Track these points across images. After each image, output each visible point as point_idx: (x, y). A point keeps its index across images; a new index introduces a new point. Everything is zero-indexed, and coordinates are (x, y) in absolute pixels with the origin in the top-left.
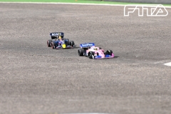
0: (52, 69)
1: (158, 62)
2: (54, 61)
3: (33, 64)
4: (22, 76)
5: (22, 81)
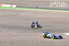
0: (19, 36)
1: (62, 33)
2: (20, 33)
3: (11, 34)
4: (7, 38)
5: (7, 40)
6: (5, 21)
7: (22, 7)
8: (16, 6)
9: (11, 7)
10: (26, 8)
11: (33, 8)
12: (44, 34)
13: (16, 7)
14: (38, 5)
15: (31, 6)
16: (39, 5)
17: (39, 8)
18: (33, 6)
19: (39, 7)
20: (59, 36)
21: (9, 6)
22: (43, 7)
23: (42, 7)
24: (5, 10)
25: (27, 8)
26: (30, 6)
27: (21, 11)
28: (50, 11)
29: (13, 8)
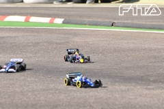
6: (38, 55)
7: (77, 24)
8: (62, 20)
9: (51, 22)
10: (86, 24)
11: (104, 25)
12: (68, 76)
13: (64, 23)
14: (115, 19)
15: (99, 20)
16: (118, 19)
17: (118, 26)
18: (104, 20)
19: (118, 23)
20: (96, 81)
21: (47, 20)
22: (128, 23)
23: (124, 23)
24: (38, 31)
25: (90, 25)
26: (95, 20)
27: (75, 33)
28: (144, 33)
29: (57, 25)
